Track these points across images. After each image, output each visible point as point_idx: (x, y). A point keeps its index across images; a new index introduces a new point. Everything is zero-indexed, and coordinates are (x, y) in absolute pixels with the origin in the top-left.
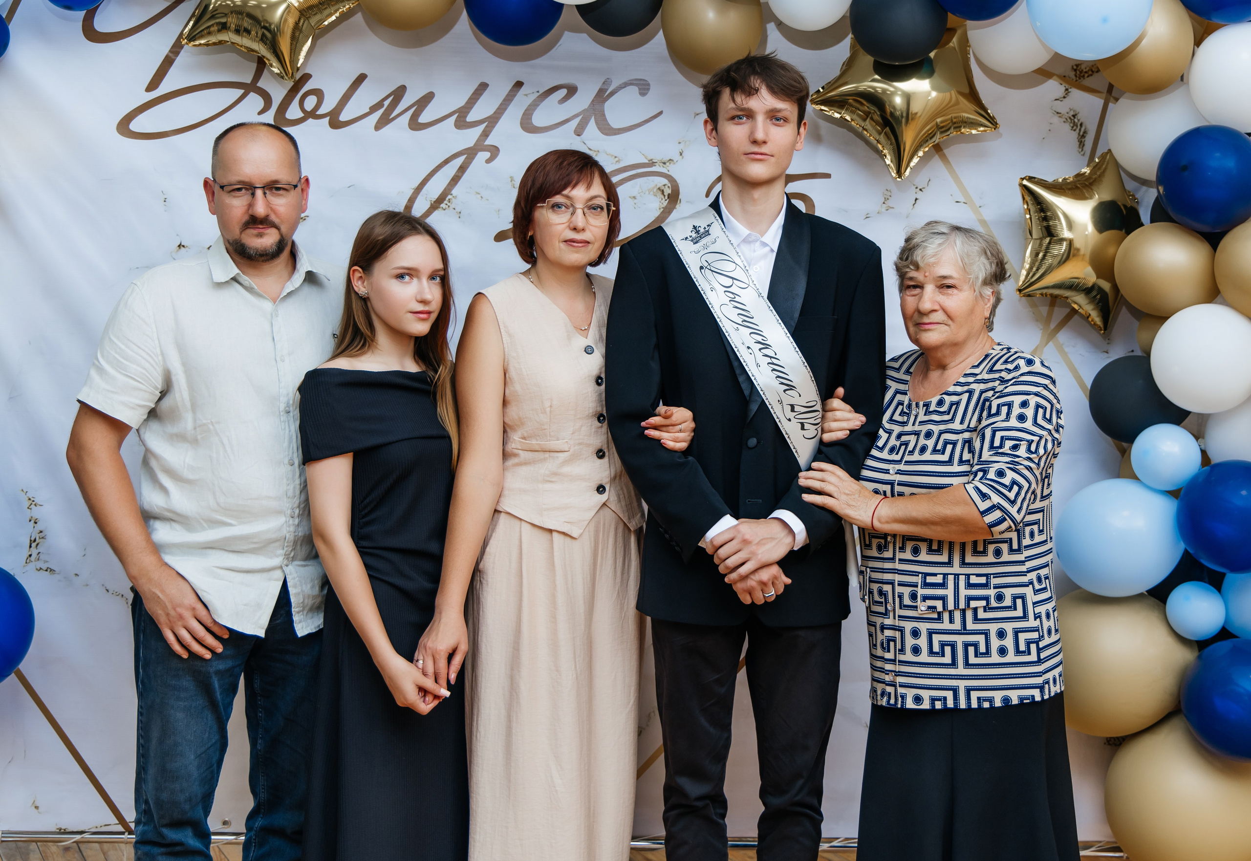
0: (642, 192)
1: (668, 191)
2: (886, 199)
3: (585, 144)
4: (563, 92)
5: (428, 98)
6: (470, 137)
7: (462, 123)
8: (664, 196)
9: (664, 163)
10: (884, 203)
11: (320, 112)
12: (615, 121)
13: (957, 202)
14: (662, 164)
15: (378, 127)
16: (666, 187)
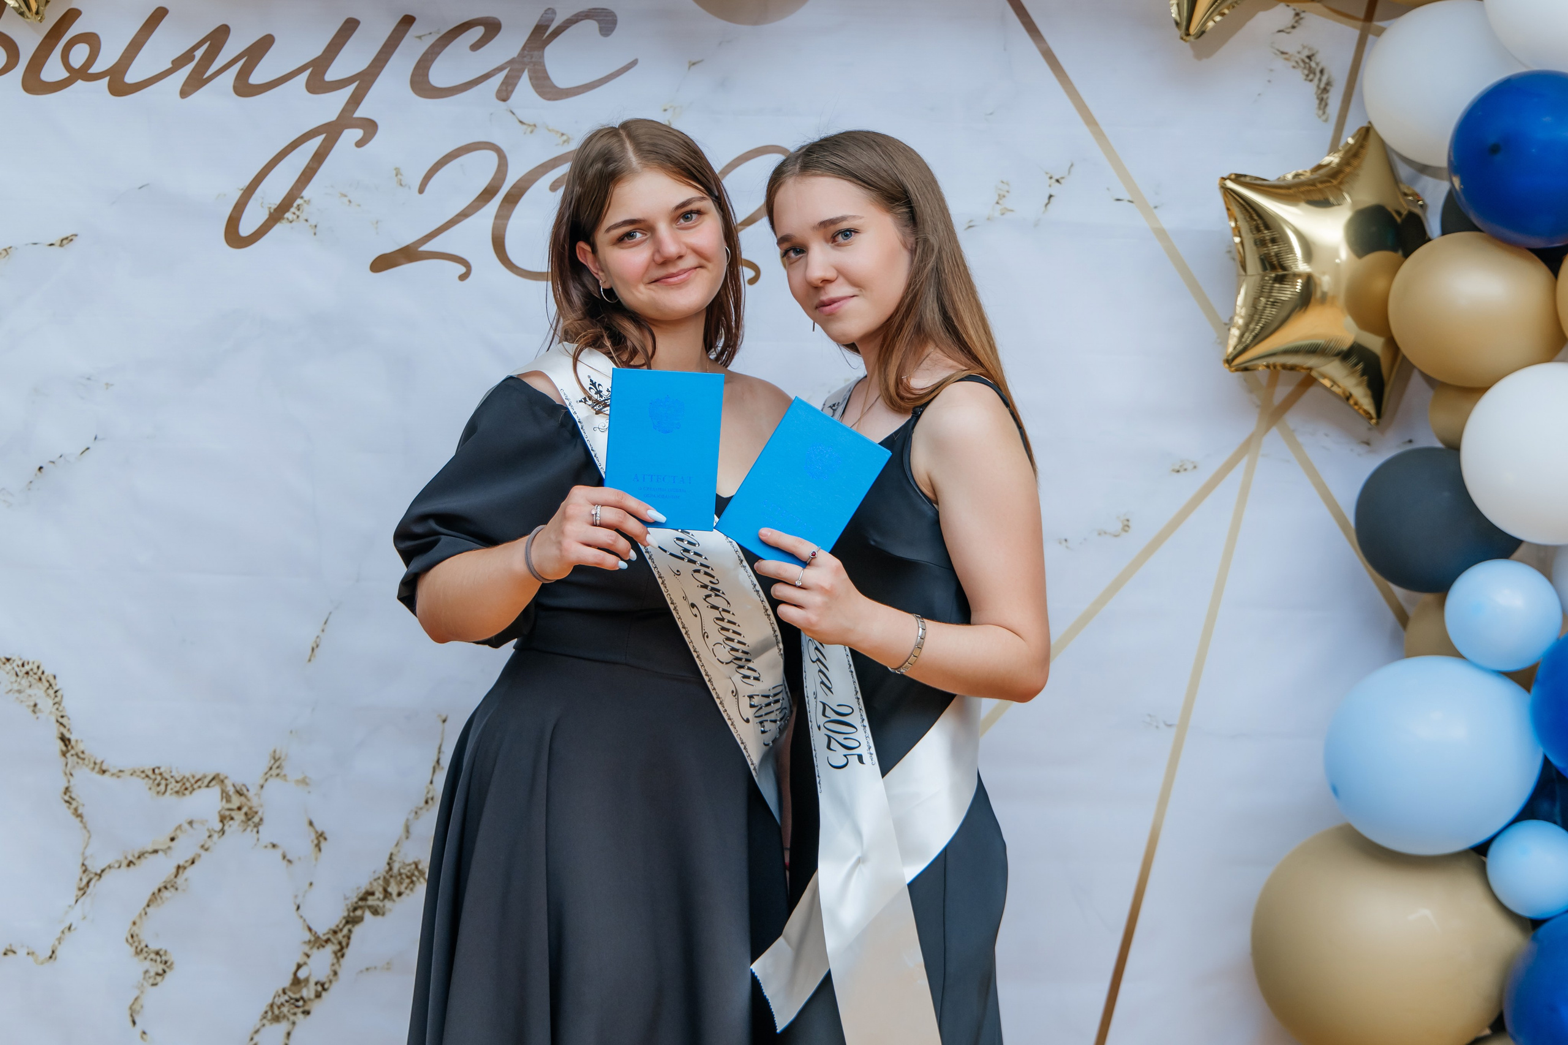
2: (1001, 197)
4: (478, 32)
5: (264, 44)
6: (331, 105)
7: (317, 85)
10: (998, 203)
11: (94, 70)
12: (560, 78)
13: (1117, 200)
15: (184, 93)
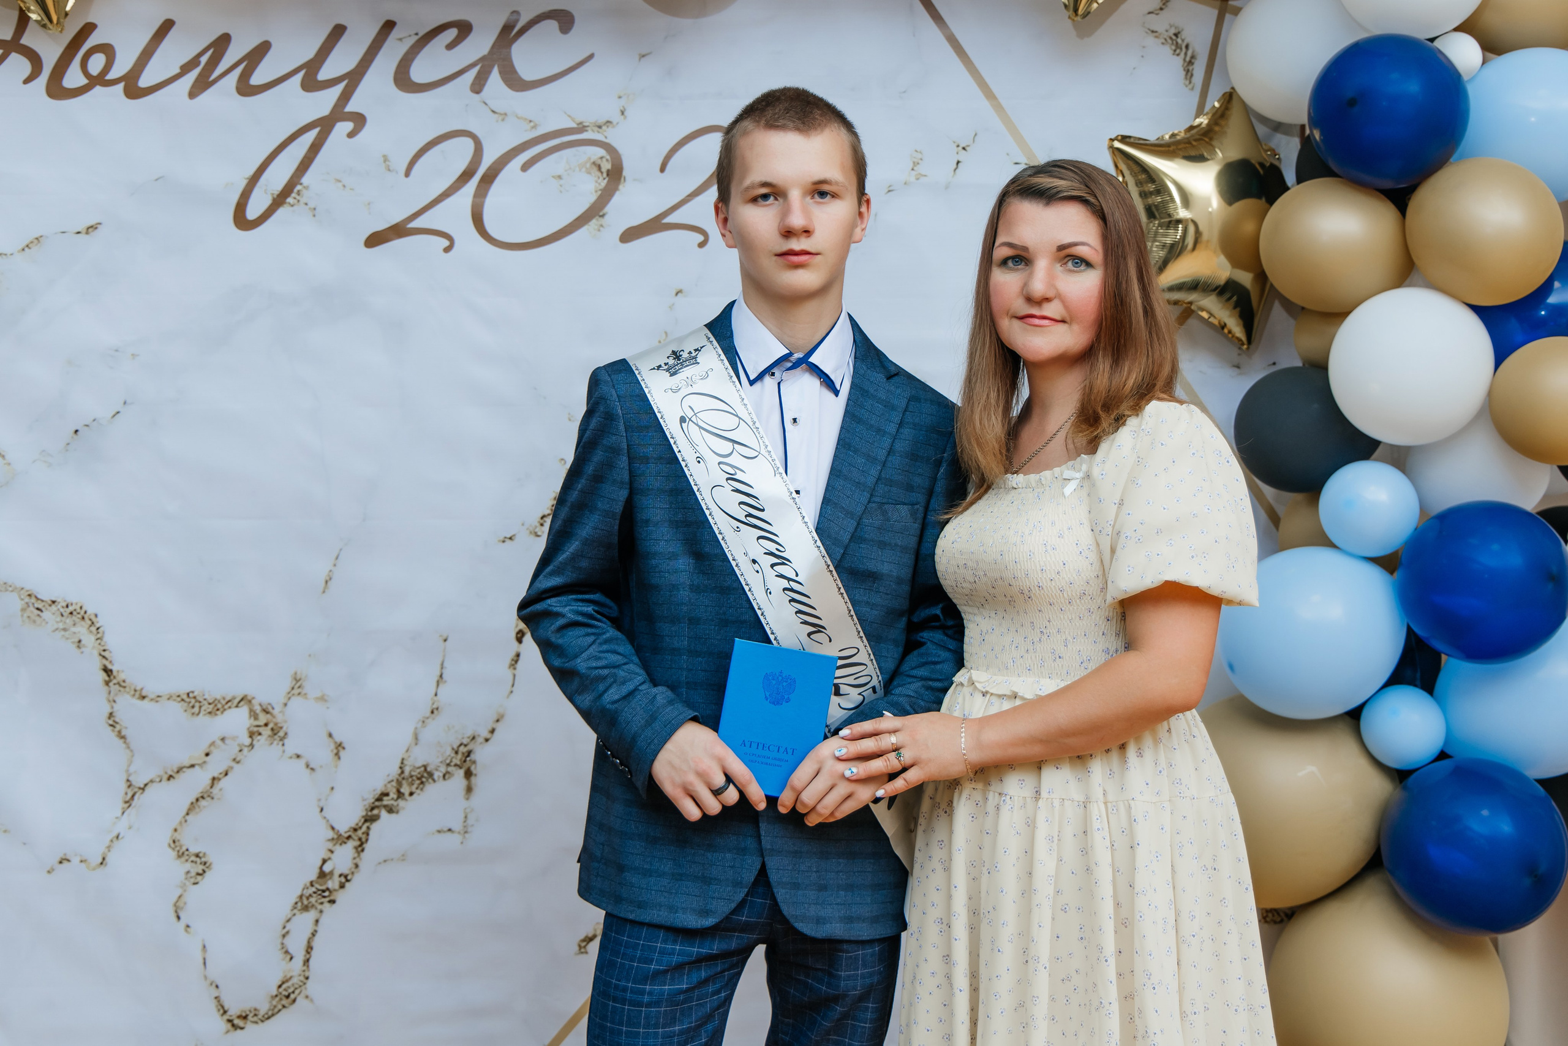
0: (570, 168)
1: (606, 166)
2: (916, 164)
3: (486, 104)
4: (452, 33)
5: (262, 50)
6: (323, 102)
7: (311, 84)
8: (602, 173)
9: (600, 127)
10: (913, 169)
11: (111, 76)
12: (526, 71)
14: (596, 129)
15: (193, 94)
16: (604, 160)
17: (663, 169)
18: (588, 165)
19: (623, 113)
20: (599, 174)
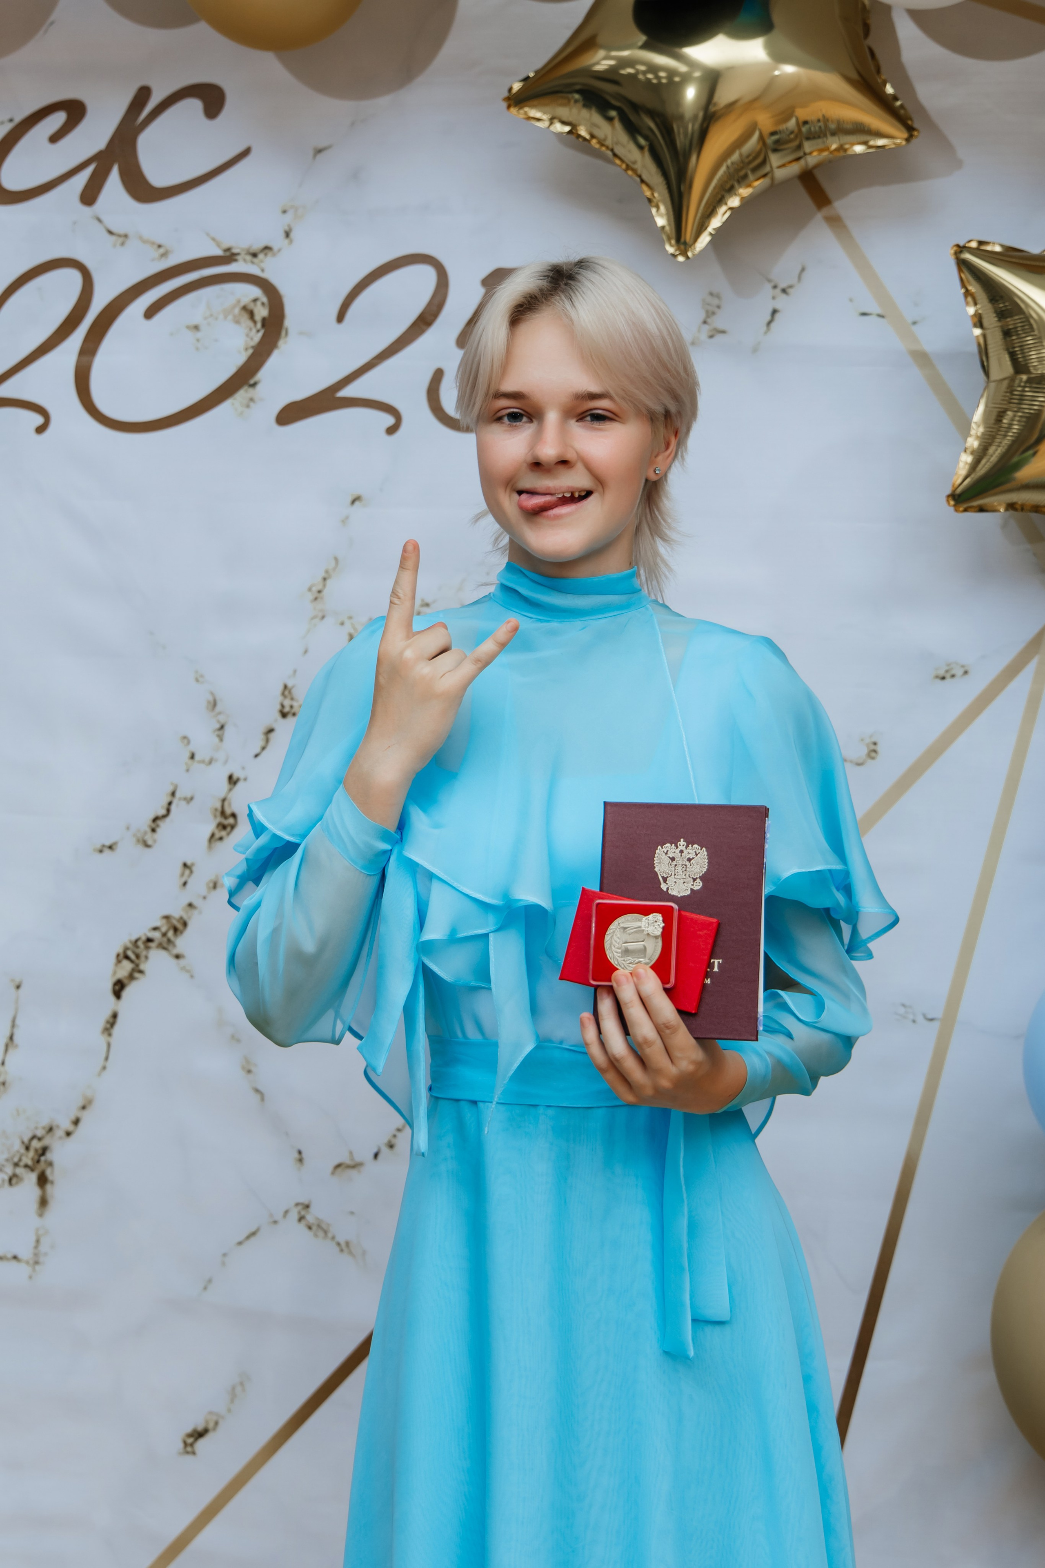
0: (211, 315)
1: (262, 312)
2: (710, 314)
3: (99, 220)
4: (58, 119)
8: (255, 322)
9: (255, 255)
10: (705, 322)
12: (156, 173)
13: (864, 314)
14: (249, 258)
16: (259, 303)
17: (340, 318)
18: (237, 311)
19: (287, 234)
20: (250, 323)
